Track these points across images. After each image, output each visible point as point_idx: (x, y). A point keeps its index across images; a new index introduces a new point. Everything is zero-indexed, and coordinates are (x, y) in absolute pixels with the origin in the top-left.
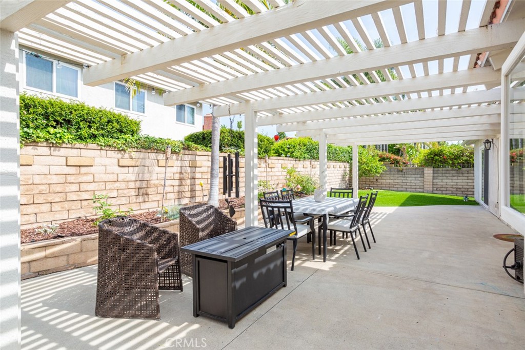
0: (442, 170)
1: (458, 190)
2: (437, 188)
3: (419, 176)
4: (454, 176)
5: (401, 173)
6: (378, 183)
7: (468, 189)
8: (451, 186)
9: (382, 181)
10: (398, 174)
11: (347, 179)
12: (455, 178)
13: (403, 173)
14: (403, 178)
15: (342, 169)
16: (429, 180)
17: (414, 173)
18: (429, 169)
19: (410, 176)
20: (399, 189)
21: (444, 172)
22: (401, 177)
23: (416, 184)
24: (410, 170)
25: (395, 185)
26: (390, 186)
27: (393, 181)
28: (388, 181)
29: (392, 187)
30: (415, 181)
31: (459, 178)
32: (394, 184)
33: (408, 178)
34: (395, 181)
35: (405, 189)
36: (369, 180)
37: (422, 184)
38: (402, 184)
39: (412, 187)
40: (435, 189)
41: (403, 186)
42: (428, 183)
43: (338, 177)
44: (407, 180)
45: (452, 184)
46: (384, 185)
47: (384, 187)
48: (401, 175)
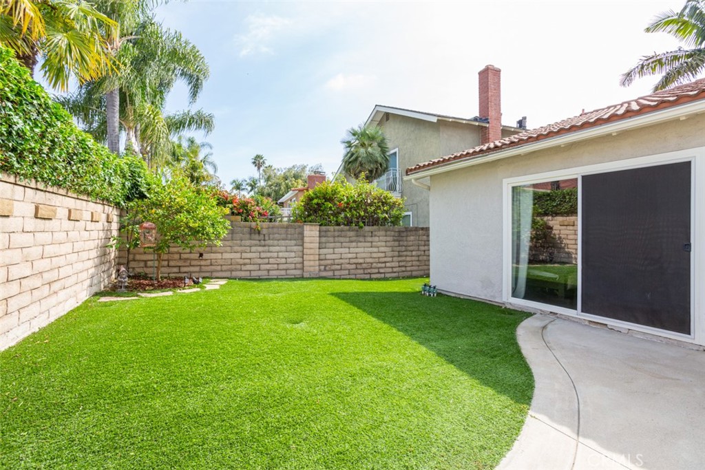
0: (334, 231)
1: (359, 266)
2: (325, 266)
3: (293, 242)
4: (352, 242)
5: (257, 236)
6: (203, 263)
7: (372, 263)
8: (347, 261)
9: (213, 256)
10: (251, 239)
11: (113, 255)
12: (354, 244)
13: (262, 237)
14: (260, 249)
15: (99, 226)
16: (312, 251)
17: (284, 236)
18: (313, 228)
19: (276, 242)
21: (336, 234)
22: (256, 245)
23: (289, 260)
24: (275, 230)
25: (245, 264)
26: (234, 267)
27: (238, 255)
28: (227, 256)
29: (236, 270)
30: (286, 255)
31: (360, 244)
32: (241, 261)
33: (272, 249)
34: (244, 255)
35: (266, 273)
36: (177, 256)
37: (301, 260)
38: (260, 261)
39: (281, 267)
40: (322, 268)
41: (263, 267)
42: (312, 257)
43: (84, 255)
44: (269, 252)
45: (350, 256)
46: (219, 268)
47: (218, 271)
48: (258, 242)
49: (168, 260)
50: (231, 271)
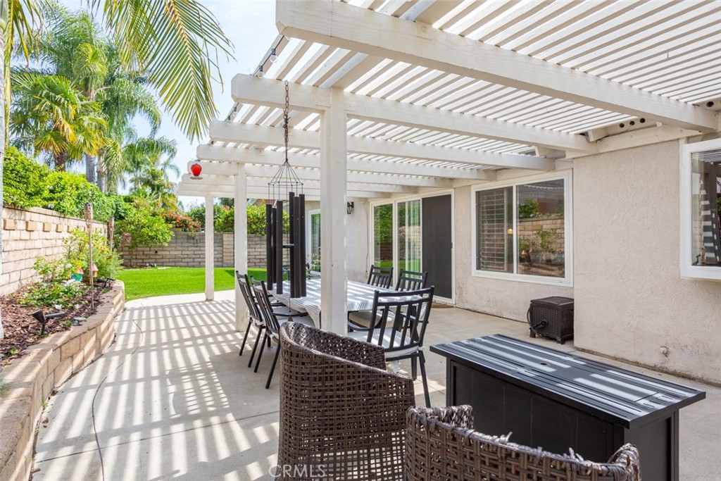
1: (262, 261)
3: (216, 245)
4: (257, 244)
5: (192, 241)
6: (157, 257)
8: (254, 257)
9: (164, 253)
10: (188, 242)
12: (258, 246)
13: (195, 241)
14: (194, 249)
16: (229, 250)
18: (229, 235)
20: (189, 264)
22: (191, 246)
25: (184, 258)
26: (177, 260)
27: (180, 252)
28: (172, 253)
29: (179, 262)
32: (182, 256)
33: (201, 248)
34: (184, 253)
37: (221, 256)
38: (194, 256)
41: (196, 260)
42: (229, 254)
44: (200, 250)
45: (256, 254)
46: (168, 260)
47: (167, 262)
48: (192, 245)
49: (136, 255)
50: (175, 262)
